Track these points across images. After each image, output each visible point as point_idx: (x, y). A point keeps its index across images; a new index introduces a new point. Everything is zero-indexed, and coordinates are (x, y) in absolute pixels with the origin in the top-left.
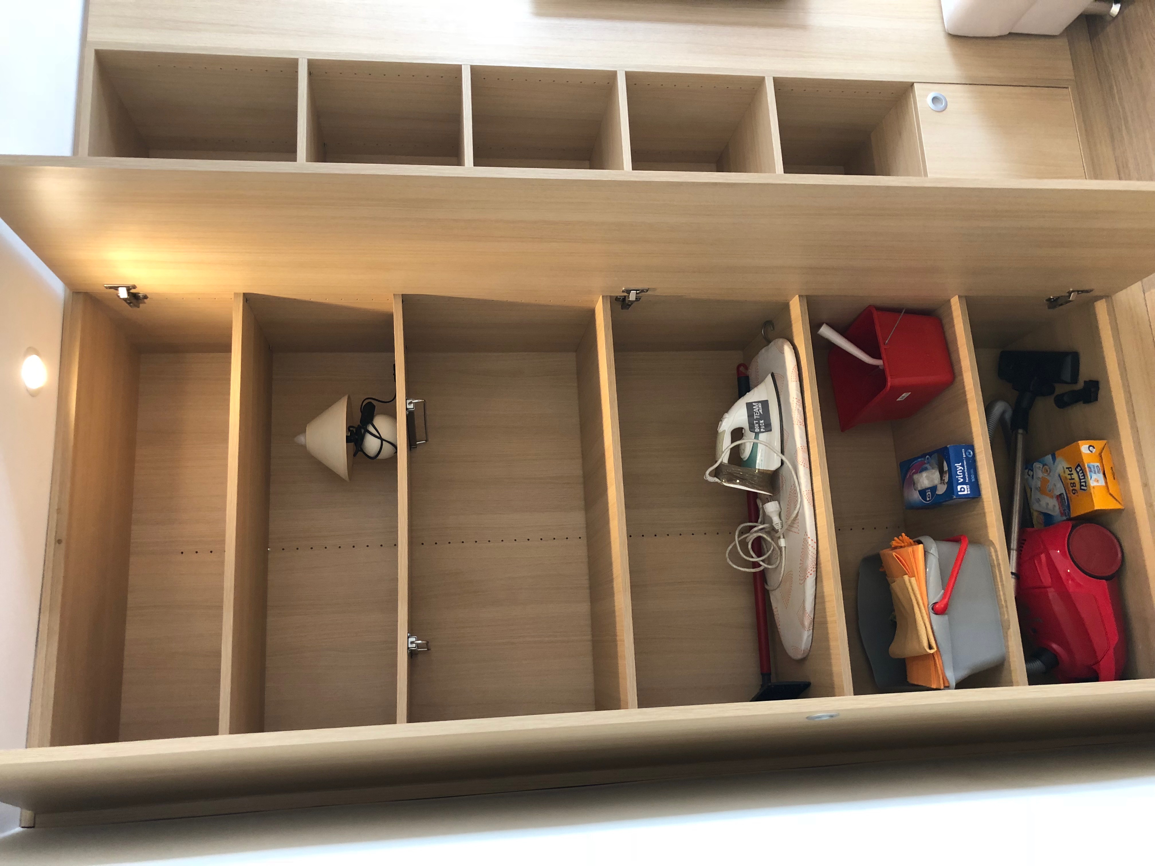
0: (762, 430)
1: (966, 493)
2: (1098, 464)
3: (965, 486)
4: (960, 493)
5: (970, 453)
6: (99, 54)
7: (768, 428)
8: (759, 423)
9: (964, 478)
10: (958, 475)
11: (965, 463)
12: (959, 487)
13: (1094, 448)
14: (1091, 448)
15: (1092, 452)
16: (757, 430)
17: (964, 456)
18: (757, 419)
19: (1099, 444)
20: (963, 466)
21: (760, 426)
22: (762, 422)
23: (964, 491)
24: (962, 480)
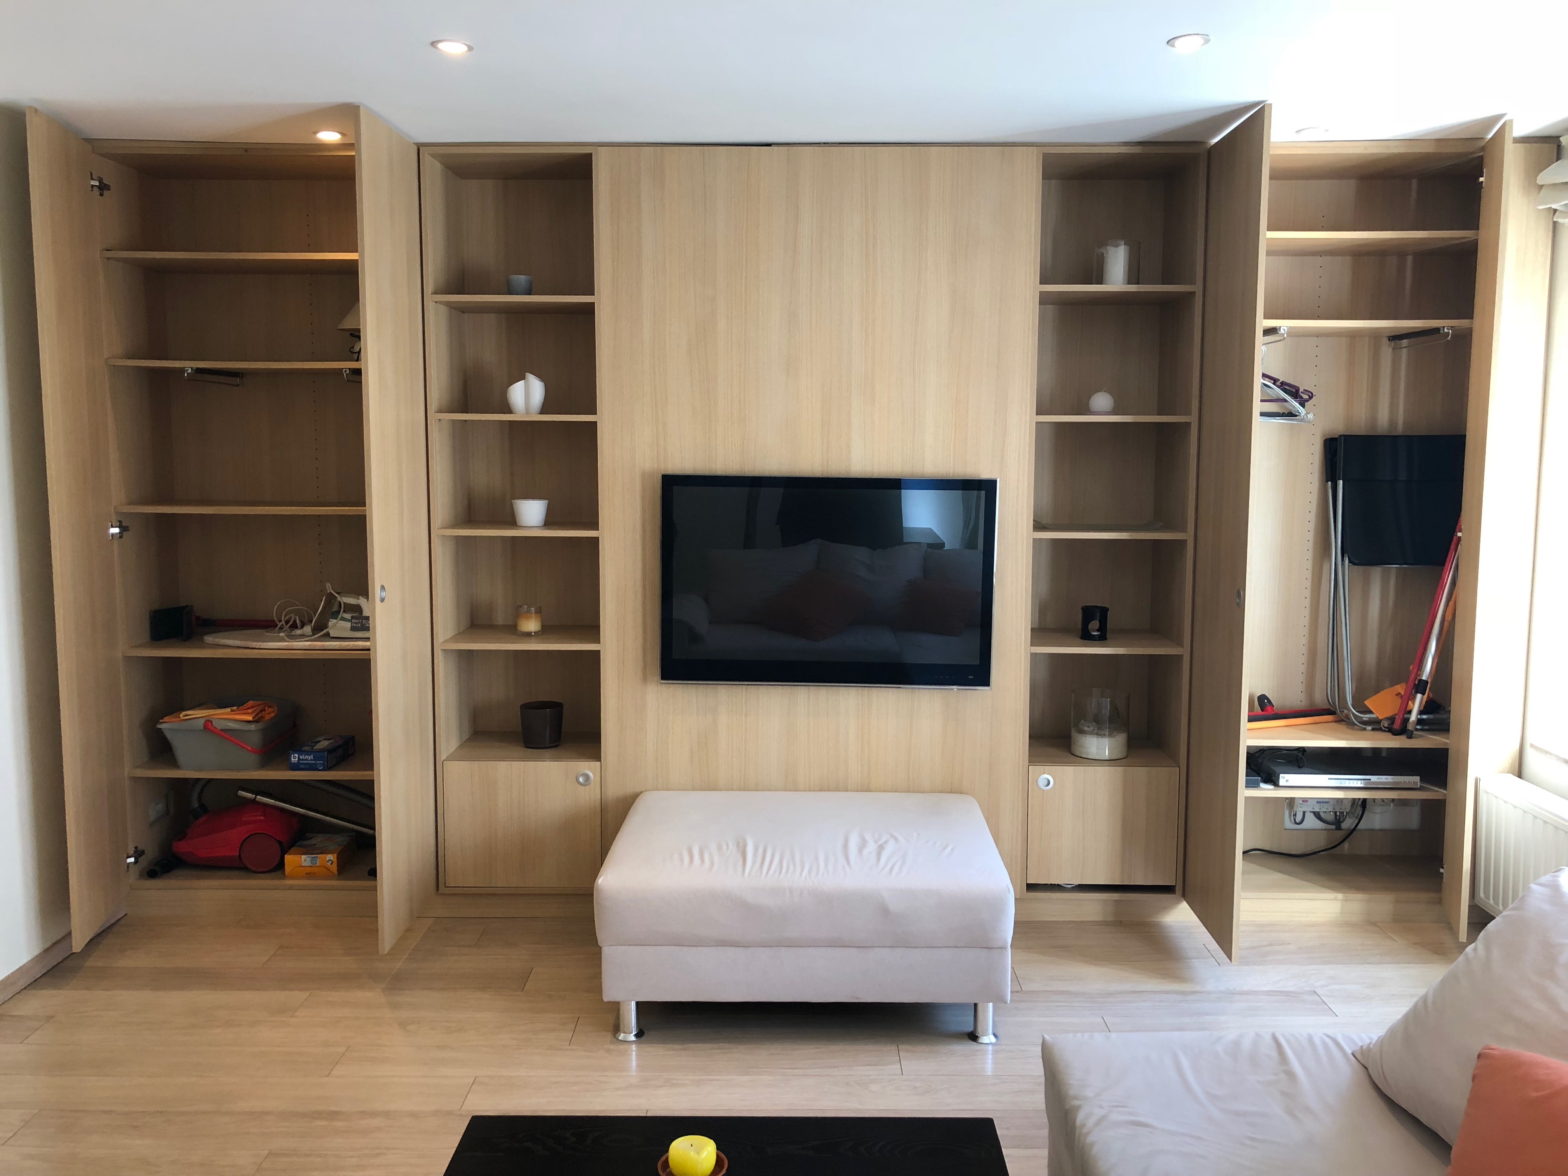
0: (353, 624)
1: (292, 759)
2: (318, 864)
3: (297, 759)
4: (293, 755)
5: (320, 767)
6: (589, 157)
7: (353, 629)
8: (359, 623)
9: (302, 760)
10: (305, 756)
11: (313, 762)
12: (297, 755)
13: (331, 864)
14: (331, 862)
15: (328, 862)
16: (353, 621)
17: (318, 762)
18: (362, 622)
19: (334, 869)
20: (311, 760)
21: (356, 623)
22: (360, 625)
23: (294, 758)
24: (301, 758)
